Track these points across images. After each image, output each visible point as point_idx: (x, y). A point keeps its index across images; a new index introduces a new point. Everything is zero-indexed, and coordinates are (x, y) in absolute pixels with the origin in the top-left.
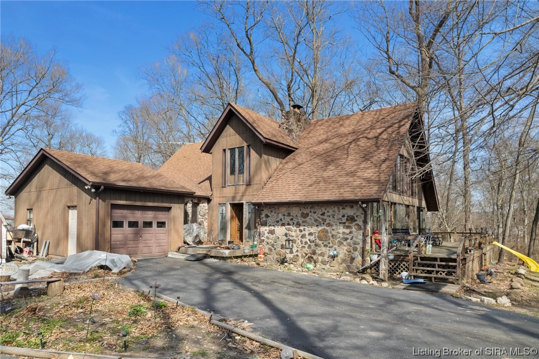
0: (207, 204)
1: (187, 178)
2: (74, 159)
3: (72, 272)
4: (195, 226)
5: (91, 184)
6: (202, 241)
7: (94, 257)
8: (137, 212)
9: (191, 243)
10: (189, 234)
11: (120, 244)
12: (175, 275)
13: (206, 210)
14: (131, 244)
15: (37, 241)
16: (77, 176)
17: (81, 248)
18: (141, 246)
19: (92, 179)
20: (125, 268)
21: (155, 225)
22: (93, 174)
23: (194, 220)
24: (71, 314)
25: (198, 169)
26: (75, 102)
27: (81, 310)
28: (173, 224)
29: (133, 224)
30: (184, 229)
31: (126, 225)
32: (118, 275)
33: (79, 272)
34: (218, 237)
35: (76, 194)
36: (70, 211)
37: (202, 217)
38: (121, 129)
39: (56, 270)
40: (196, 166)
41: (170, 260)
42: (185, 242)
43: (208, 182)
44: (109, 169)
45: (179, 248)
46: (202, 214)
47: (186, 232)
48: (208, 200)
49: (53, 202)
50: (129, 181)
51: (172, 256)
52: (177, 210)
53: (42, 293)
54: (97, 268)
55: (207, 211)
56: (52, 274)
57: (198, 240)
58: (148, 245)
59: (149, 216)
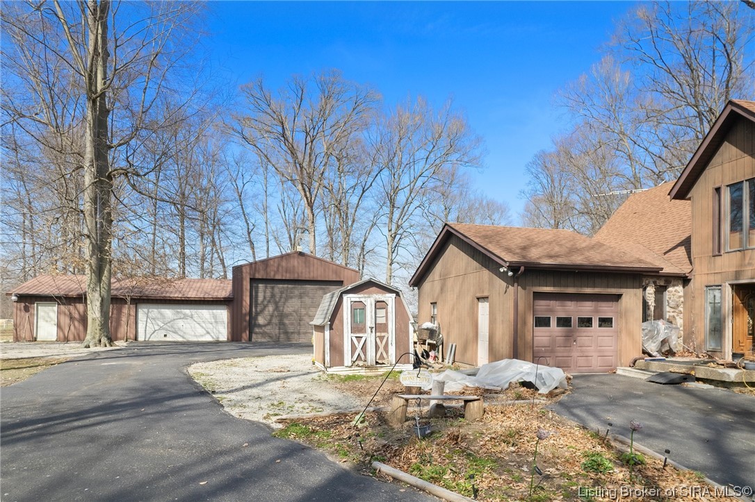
0: (681, 288)
1: (641, 247)
2: (484, 233)
3: (487, 387)
4: (661, 324)
5: (508, 264)
6: (675, 350)
7: (512, 369)
8: (569, 303)
9: (654, 354)
10: (652, 337)
11: (546, 351)
12: (639, 406)
13: (680, 297)
14: (560, 351)
15: (443, 344)
16: (489, 255)
17: (494, 356)
18: (575, 354)
19: (508, 258)
20: (556, 388)
21: (595, 323)
22: (509, 250)
23: (659, 315)
24: (501, 452)
25: (660, 229)
26: (474, 162)
27: (513, 449)
28: (624, 321)
29: (564, 322)
30: (643, 330)
31: (553, 322)
32: (547, 397)
33: (495, 388)
34: (705, 344)
35: (487, 280)
36: (480, 304)
37: (672, 310)
38: (530, 187)
39: (468, 384)
40: (656, 225)
41: (622, 379)
42: (644, 352)
43: (682, 250)
44: (528, 243)
45: (635, 361)
46: (672, 304)
47: (646, 335)
48: (685, 280)
49: (460, 292)
50: (558, 256)
51: (624, 374)
52: (631, 299)
53: (459, 414)
54: (518, 385)
55: (682, 299)
56: (463, 389)
57: (667, 348)
58: (586, 354)
59: (586, 309)
